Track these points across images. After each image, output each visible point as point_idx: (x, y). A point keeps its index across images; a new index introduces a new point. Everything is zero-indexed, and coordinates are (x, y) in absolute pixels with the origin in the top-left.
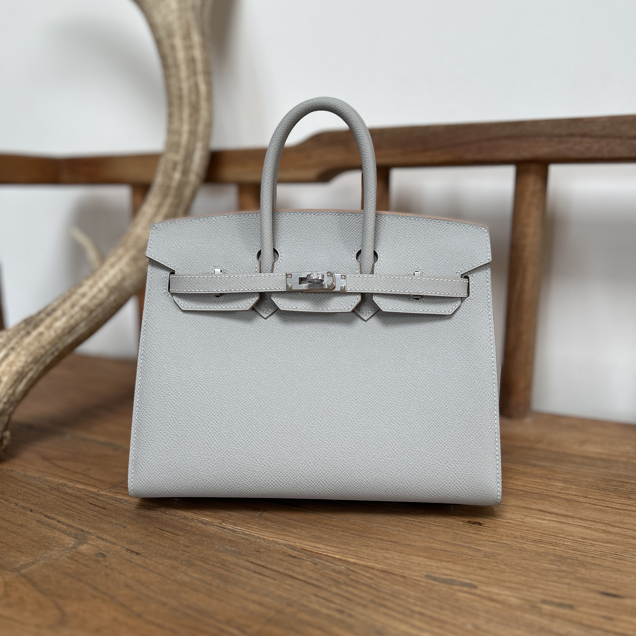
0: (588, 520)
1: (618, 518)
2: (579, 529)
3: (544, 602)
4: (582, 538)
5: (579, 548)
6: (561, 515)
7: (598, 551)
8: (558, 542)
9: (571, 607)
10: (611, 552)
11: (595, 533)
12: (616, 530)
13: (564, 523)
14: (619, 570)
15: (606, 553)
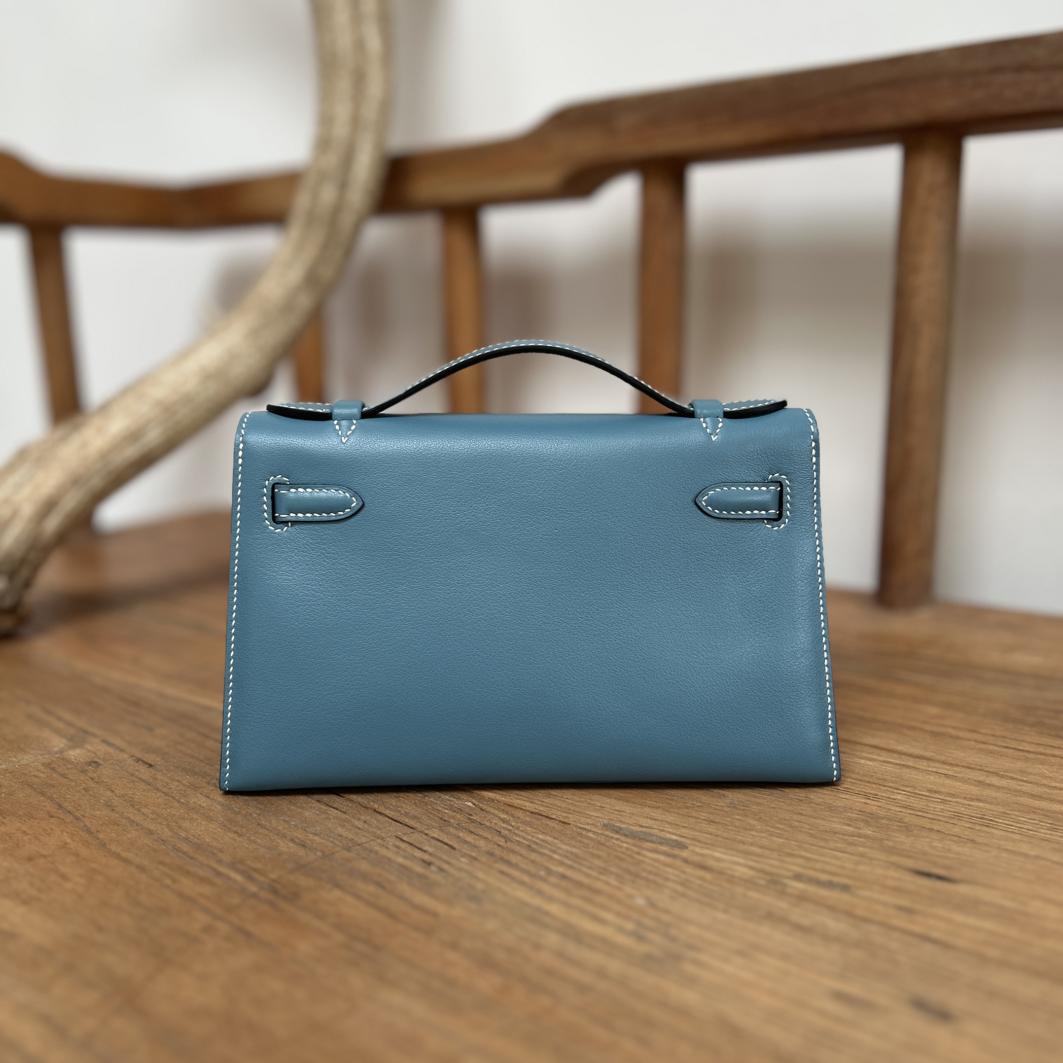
0: (957, 765)
1: (1019, 765)
2: (932, 778)
3: (798, 877)
4: (929, 791)
5: (915, 805)
6: (911, 755)
7: (950, 811)
8: (880, 794)
9: (845, 888)
10: (973, 815)
11: (960, 784)
12: (1003, 783)
13: (908, 767)
14: (973, 841)
15: (964, 814)
